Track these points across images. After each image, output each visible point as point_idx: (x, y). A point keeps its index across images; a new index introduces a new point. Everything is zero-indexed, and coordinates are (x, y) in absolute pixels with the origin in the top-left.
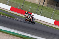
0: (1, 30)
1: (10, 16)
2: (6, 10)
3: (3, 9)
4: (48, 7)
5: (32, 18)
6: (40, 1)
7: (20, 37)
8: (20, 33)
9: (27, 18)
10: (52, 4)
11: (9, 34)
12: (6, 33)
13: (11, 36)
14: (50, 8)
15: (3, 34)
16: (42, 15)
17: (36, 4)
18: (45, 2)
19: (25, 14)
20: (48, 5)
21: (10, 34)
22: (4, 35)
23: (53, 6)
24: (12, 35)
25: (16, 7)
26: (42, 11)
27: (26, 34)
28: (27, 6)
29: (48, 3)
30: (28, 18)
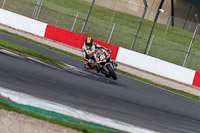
0: (13, 105)
1: (44, 58)
2: (29, 37)
3: (20, 34)
4: (173, 25)
5: (108, 60)
6: (146, 6)
7: (78, 130)
8: (76, 116)
9: (90, 61)
10: (188, 17)
11: (39, 118)
12: (31, 115)
13: (48, 124)
14: (178, 29)
15: (22, 117)
16: (152, 54)
17: (133, 17)
18: (162, 11)
19: (84, 47)
20: (173, 19)
21: (45, 119)
22: (25, 122)
23: (190, 24)
24: (51, 121)
25: (63, 28)
26: (152, 40)
27: (97, 117)
28: (100, 22)
29: (172, 14)
30: (93, 58)
